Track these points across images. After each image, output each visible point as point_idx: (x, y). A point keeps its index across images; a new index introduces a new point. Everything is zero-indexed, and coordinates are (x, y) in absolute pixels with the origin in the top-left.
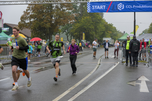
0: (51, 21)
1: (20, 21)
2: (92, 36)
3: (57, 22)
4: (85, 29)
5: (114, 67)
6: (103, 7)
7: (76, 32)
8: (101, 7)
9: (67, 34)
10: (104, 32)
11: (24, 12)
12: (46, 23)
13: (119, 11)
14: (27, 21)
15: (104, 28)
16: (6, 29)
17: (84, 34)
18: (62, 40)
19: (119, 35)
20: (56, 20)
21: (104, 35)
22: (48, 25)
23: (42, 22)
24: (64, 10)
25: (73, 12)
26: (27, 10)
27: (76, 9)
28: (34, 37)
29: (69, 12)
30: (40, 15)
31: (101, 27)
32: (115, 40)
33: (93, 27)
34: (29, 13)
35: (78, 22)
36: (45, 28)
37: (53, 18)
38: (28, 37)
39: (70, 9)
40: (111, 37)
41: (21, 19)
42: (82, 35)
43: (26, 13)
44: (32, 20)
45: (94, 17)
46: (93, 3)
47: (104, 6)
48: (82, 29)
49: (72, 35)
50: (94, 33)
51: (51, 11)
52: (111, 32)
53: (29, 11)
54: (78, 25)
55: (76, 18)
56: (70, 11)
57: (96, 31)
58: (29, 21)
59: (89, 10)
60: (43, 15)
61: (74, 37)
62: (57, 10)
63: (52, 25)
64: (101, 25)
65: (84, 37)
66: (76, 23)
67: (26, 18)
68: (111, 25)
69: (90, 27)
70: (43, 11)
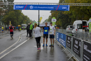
2: (15, 23)
4: (11, 19)
8: (21, 7)
10: (22, 21)
13: (31, 9)
15: (22, 18)
17: (10, 22)
21: (22, 23)
25: (4, 8)
33: (16, 18)
35: (7, 15)
40: (27, 23)
45: (16, 11)
46: (16, 5)
48: (9, 19)
50: (16, 21)
52: (26, 21)
54: (7, 16)
55: (6, 12)
56: (2, 8)
57: (17, 20)
61: (4, 23)
64: (20, 16)
65: (10, 24)
66: (5, 15)
68: (26, 17)
69: (14, 18)
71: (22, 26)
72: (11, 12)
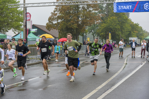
0: (78, 22)
1: (48, 22)
2: (118, 36)
3: (84, 23)
4: (112, 29)
5: (141, 66)
6: (129, 7)
7: (102, 32)
9: (93, 34)
10: (130, 32)
11: (52, 13)
12: (73, 24)
13: (145, 11)
14: (55, 22)
15: (130, 28)
16: (34, 30)
17: (110, 34)
18: (88, 40)
19: (145, 34)
20: (83, 21)
21: (130, 35)
22: (75, 26)
23: (69, 23)
24: (90, 11)
25: (99, 12)
26: (54, 11)
27: (102, 9)
28: (61, 37)
29: (95, 13)
30: (67, 16)
31: (127, 27)
32: (141, 39)
33: (119, 27)
34: (56, 14)
35: (105, 22)
36: (72, 29)
37: (80, 19)
38: (55, 38)
39: (96, 10)
40: (137, 37)
41: (49, 20)
42: (108, 35)
43: (54, 14)
44: (59, 21)
45: (120, 17)
46: (119, 4)
47: (131, 6)
48: (108, 30)
49: (98, 35)
50: (120, 33)
51: (78, 12)
52: (137, 32)
53: (56, 12)
54: (104, 25)
55: (102, 19)
57: (122, 31)
58: (56, 22)
59: (115, 11)
60: (70, 16)
61: (100, 37)
62: (83, 11)
63: (79, 25)
64: (127, 25)
65: (110, 37)
66: (102, 23)
67: (53, 19)
68: (137, 25)
69: (116, 27)
70: (70, 12)
71: (130, 41)
72: (111, 18)
